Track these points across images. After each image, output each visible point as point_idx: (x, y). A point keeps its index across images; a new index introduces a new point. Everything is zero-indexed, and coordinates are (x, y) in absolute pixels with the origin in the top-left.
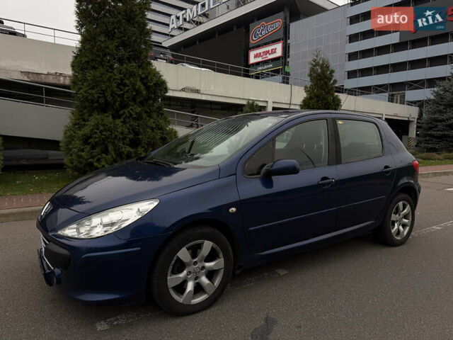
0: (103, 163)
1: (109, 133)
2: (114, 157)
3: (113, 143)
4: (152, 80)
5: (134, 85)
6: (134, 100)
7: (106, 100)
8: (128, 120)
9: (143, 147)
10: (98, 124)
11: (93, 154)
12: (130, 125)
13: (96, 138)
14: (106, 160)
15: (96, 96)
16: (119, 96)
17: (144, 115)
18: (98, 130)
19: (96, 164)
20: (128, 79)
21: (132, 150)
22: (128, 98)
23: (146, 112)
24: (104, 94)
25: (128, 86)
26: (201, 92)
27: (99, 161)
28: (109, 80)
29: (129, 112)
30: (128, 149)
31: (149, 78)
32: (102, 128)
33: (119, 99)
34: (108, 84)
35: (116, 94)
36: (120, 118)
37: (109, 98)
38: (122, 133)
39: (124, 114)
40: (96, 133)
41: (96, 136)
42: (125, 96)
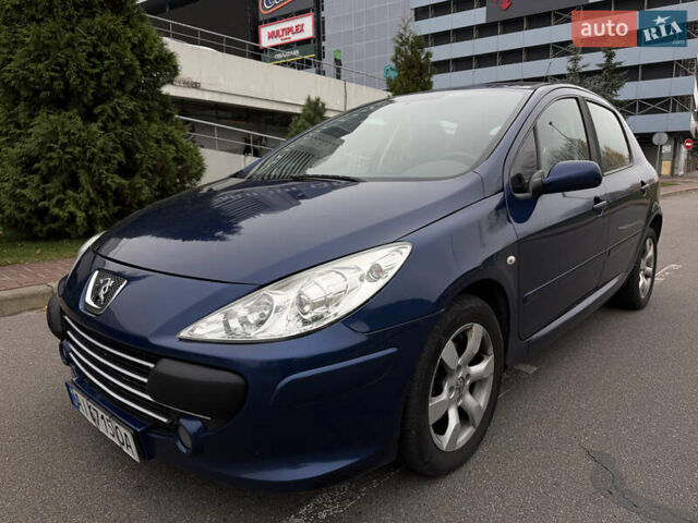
0: (72, 208)
1: (78, 149)
2: (92, 195)
3: (89, 170)
4: (151, 48)
5: (120, 57)
6: (121, 86)
7: (67, 84)
8: (111, 125)
9: (143, 176)
10: (54, 133)
11: (47, 192)
12: (116, 134)
13: (51, 159)
14: (76, 202)
15: (47, 75)
16: (92, 77)
17: (141, 117)
18: (56, 143)
19: (56, 211)
20: (106, 45)
21: (123, 181)
22: (109, 82)
23: (143, 111)
24: (62, 71)
25: (108, 58)
26: (202, 86)
27: (60, 204)
28: (69, 45)
29: (114, 109)
30: (118, 179)
31: (147, 46)
32: (64, 139)
33: (93, 84)
34: (69, 51)
35: (87, 73)
36: (96, 121)
37: (74, 81)
38: (103, 150)
39: (103, 111)
40: (51, 149)
41: (54, 155)
42: (104, 78)
